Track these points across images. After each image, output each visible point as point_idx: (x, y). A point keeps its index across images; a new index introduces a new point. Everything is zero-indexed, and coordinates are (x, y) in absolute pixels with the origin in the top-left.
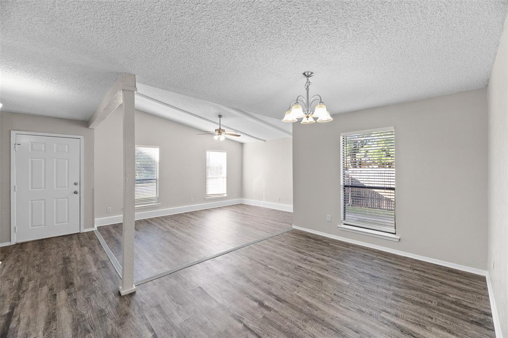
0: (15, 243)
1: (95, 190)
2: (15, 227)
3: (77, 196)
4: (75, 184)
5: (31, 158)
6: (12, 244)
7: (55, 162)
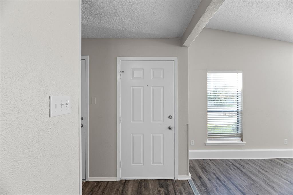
0: (120, 180)
1: (189, 127)
2: (120, 162)
3: (171, 132)
4: (170, 117)
5: (132, 87)
6: (118, 180)
7: (151, 89)
